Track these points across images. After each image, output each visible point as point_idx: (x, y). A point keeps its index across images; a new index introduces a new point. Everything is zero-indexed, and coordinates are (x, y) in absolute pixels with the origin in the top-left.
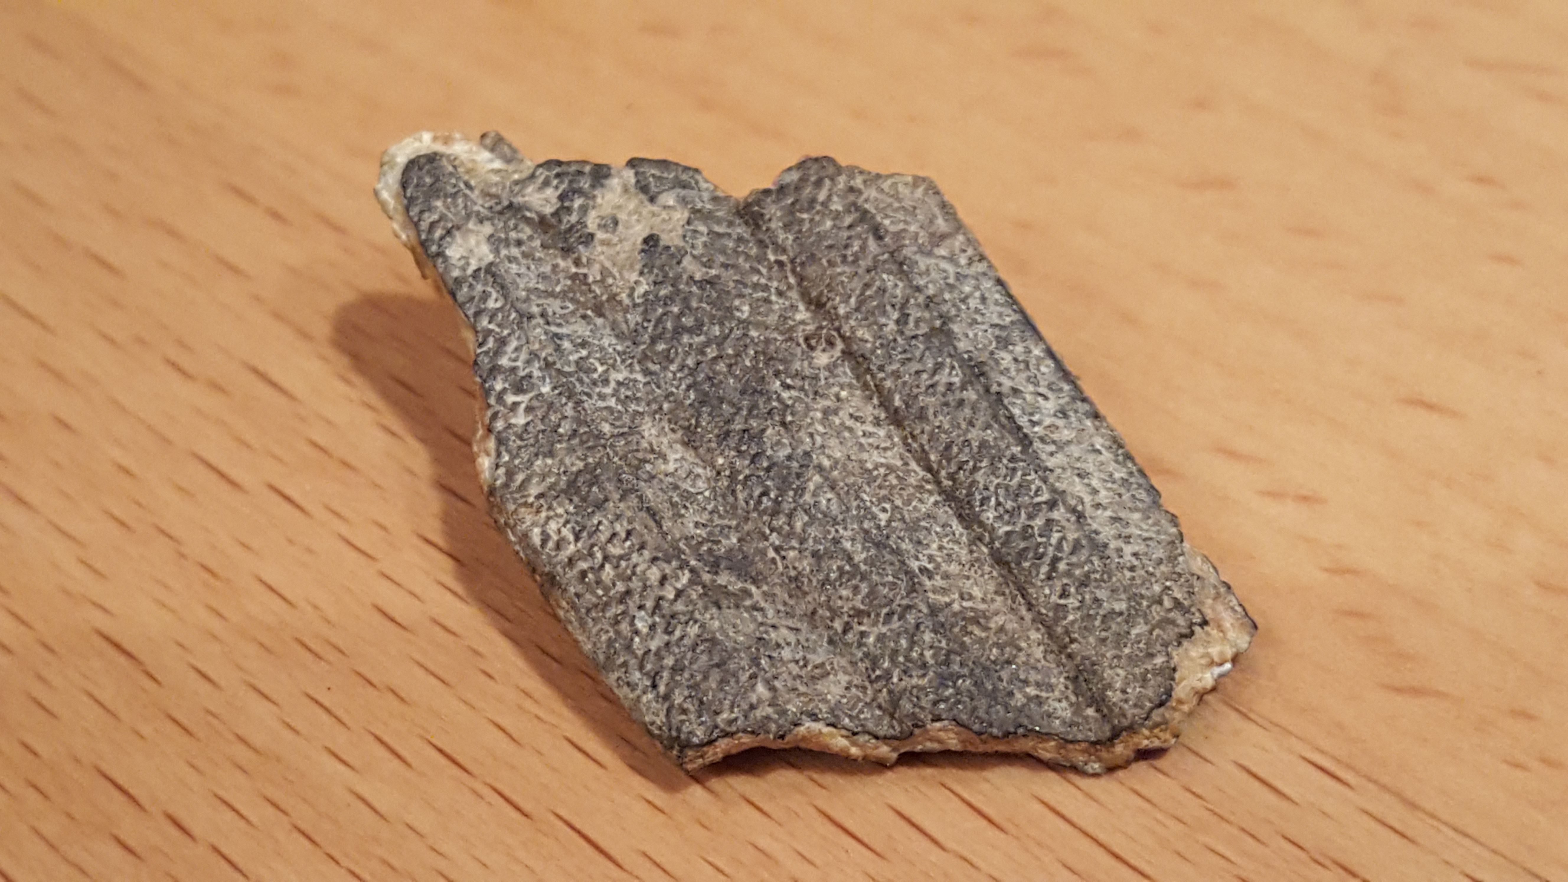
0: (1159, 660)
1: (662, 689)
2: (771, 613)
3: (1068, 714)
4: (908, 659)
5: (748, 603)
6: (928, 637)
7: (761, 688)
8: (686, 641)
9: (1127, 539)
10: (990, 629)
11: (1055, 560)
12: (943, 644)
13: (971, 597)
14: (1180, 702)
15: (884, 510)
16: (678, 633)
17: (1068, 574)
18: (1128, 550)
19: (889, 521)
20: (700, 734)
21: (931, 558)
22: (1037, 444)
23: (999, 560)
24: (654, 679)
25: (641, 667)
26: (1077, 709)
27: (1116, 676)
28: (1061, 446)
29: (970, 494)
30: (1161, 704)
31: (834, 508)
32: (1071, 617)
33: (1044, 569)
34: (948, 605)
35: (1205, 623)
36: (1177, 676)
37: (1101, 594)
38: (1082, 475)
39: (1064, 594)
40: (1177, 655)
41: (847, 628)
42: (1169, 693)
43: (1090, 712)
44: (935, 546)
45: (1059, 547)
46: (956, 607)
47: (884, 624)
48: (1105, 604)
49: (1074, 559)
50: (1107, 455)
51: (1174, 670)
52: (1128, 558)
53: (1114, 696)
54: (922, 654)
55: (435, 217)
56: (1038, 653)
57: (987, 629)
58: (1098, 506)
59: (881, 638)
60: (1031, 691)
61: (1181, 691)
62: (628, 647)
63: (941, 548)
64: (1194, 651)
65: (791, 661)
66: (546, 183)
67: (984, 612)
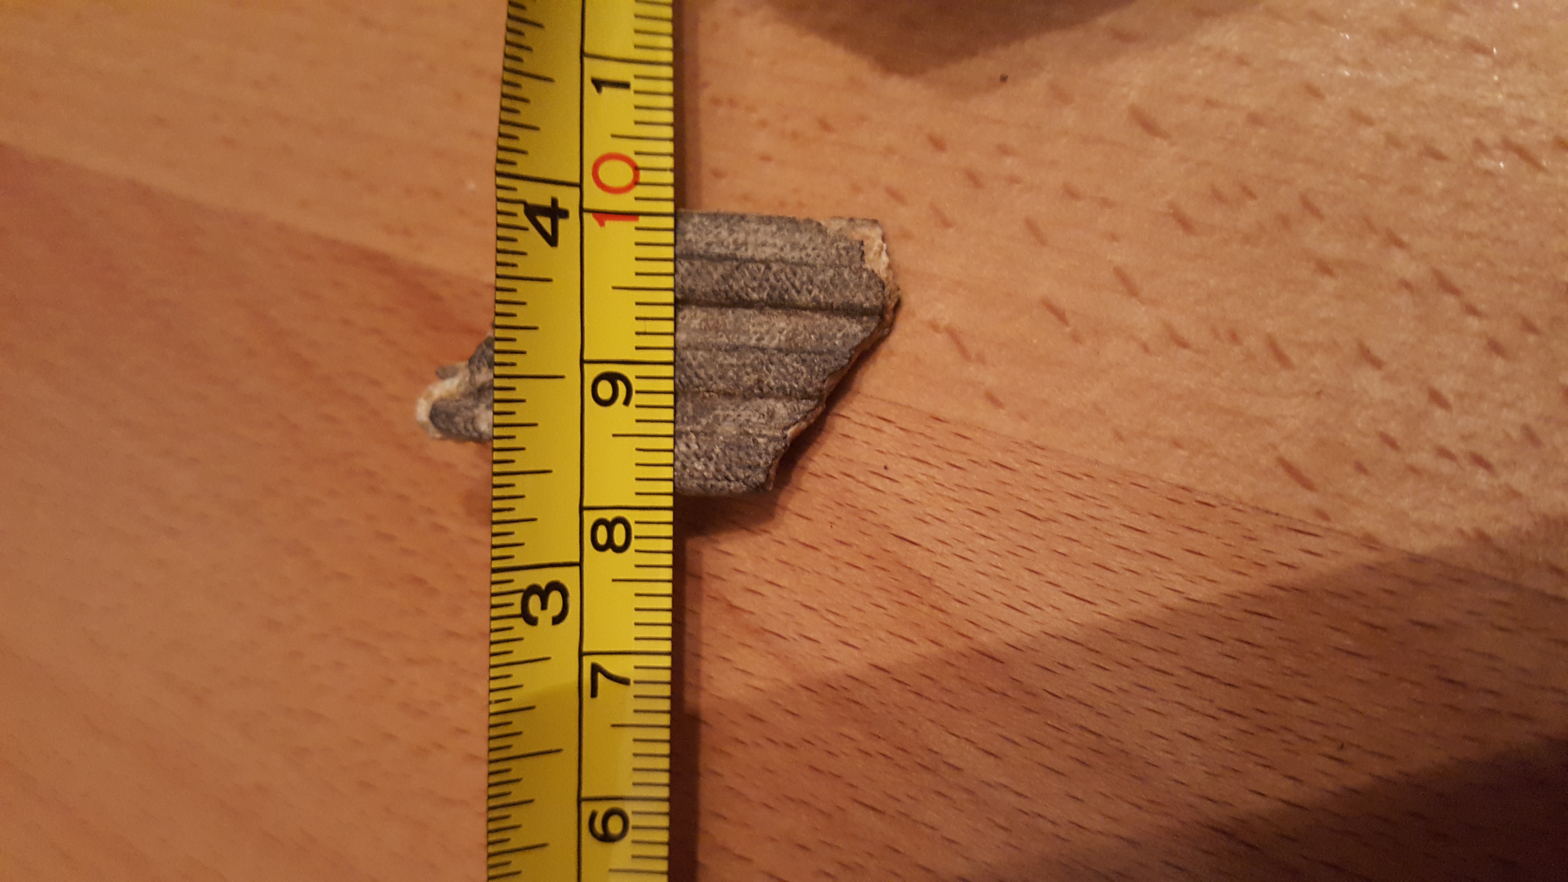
0: (865, 275)
1: (732, 478)
2: (731, 413)
3: (859, 327)
4: (791, 375)
5: (721, 418)
6: (787, 360)
7: (761, 440)
8: (720, 455)
9: (804, 248)
10: (802, 331)
11: (793, 285)
12: (795, 356)
13: (783, 329)
14: (887, 278)
15: (721, 336)
16: (714, 456)
17: (803, 283)
18: (809, 251)
19: (728, 338)
20: (762, 477)
21: (755, 333)
22: (738, 254)
23: (775, 306)
24: (727, 478)
25: (719, 480)
26: (860, 322)
27: (859, 298)
28: (745, 244)
29: (740, 297)
30: (884, 287)
31: (707, 356)
32: (822, 297)
33: (793, 292)
34: (780, 340)
35: (862, 243)
36: (876, 271)
37: (821, 277)
38: (764, 245)
39: (810, 292)
40: (868, 266)
41: (761, 389)
42: (881, 282)
43: (865, 318)
44: (751, 327)
45: (788, 279)
46: (783, 338)
47: (770, 373)
48: (826, 279)
49: (798, 276)
50: (762, 228)
51: (873, 271)
52: (813, 254)
53: (867, 305)
54: (793, 367)
55: (462, 425)
56: (826, 320)
57: (801, 333)
58: (782, 249)
59: (775, 378)
60: (839, 335)
61: (883, 275)
62: (706, 479)
63: (753, 325)
64: (870, 256)
65: (758, 419)
66: (479, 368)
67: (793, 329)
